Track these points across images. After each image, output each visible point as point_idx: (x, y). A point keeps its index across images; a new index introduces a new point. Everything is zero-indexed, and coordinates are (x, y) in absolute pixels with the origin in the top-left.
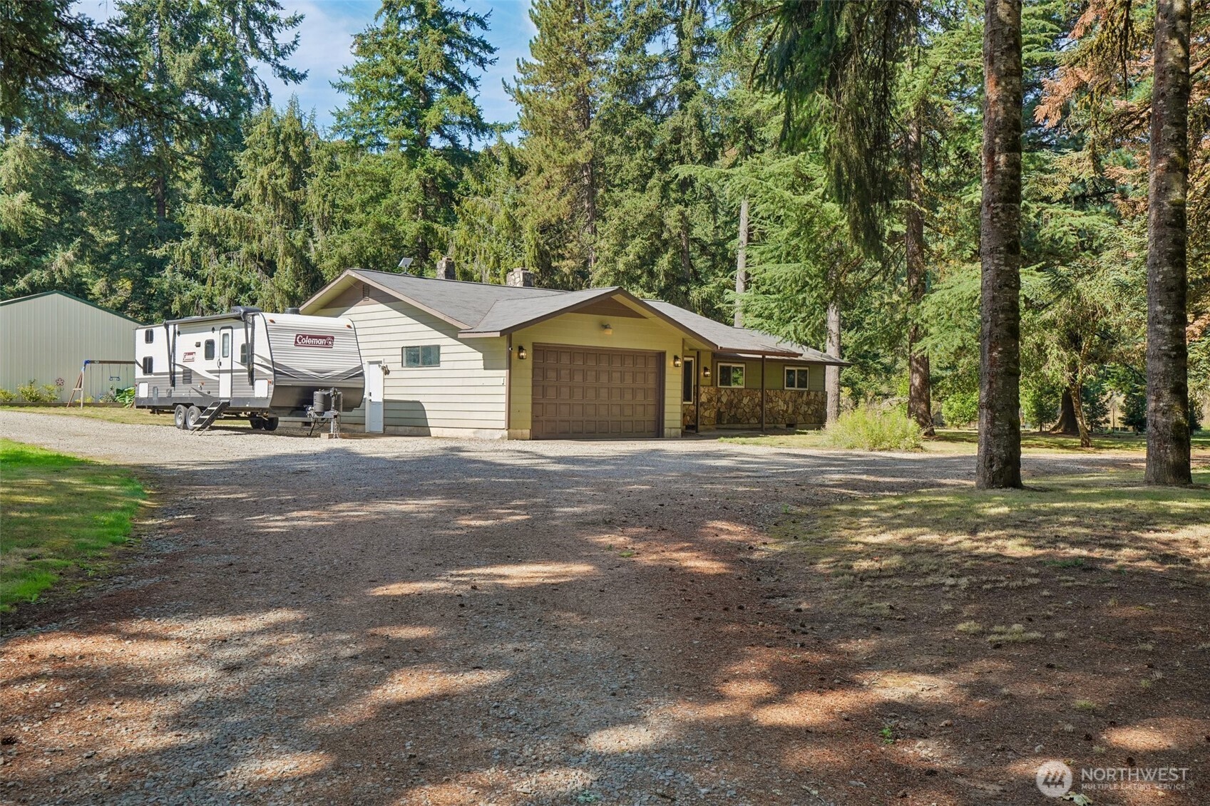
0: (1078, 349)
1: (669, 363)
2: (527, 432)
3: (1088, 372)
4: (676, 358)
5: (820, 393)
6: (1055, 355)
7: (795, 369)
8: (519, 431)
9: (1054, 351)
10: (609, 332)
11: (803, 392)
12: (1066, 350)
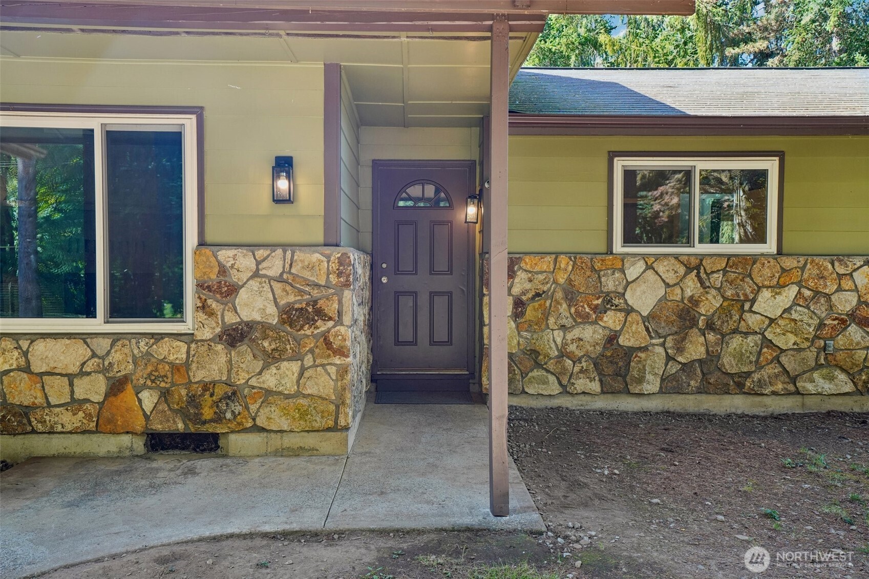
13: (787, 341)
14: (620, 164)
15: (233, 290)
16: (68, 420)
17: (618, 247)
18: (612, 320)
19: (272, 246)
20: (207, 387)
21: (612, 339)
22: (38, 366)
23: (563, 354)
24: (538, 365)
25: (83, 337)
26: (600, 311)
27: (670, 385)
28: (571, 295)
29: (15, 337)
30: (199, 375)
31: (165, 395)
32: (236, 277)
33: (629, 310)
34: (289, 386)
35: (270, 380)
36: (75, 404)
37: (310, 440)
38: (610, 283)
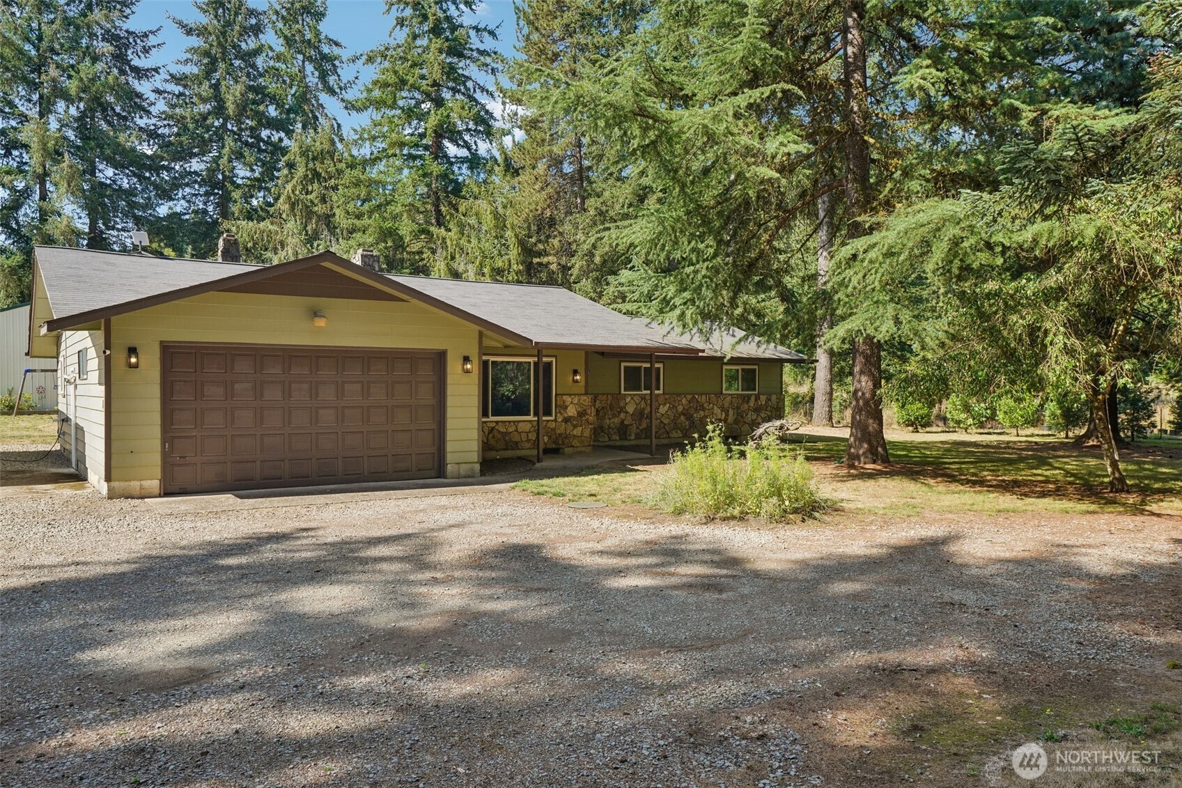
0: (1106, 337)
1: (454, 368)
2: (154, 484)
3: (1123, 373)
4: (466, 359)
5: (774, 397)
6: (1061, 345)
7: (739, 367)
8: (133, 483)
9: (1058, 340)
10: (321, 323)
11: (749, 397)
12: (1080, 336)
13: (666, 421)
14: (623, 364)
15: (567, 407)
16: (527, 445)
17: (623, 392)
18: (622, 416)
19: (575, 395)
20: (560, 435)
21: (623, 421)
22: (520, 430)
23: (609, 427)
24: (603, 431)
25: (530, 421)
26: (619, 413)
27: (638, 437)
28: (612, 408)
29: (514, 422)
30: (558, 432)
31: (550, 437)
32: (567, 403)
33: (627, 412)
34: (579, 434)
35: (575, 432)
36: (528, 441)
37: (584, 449)
38: (622, 404)
